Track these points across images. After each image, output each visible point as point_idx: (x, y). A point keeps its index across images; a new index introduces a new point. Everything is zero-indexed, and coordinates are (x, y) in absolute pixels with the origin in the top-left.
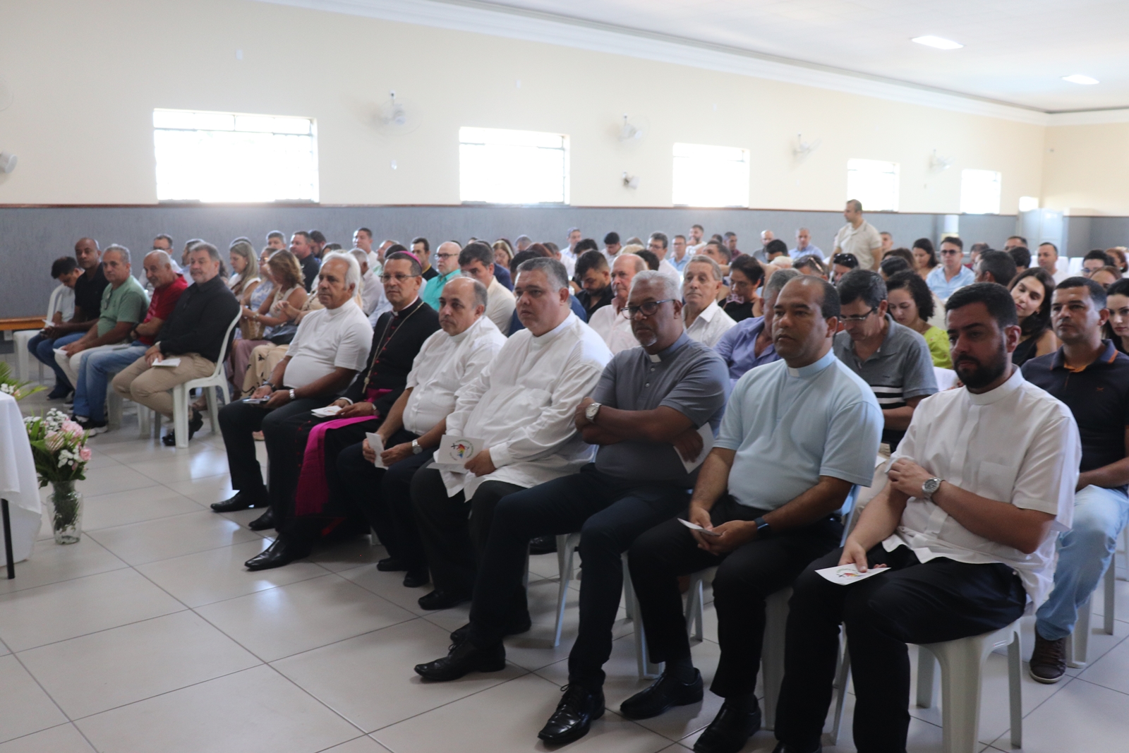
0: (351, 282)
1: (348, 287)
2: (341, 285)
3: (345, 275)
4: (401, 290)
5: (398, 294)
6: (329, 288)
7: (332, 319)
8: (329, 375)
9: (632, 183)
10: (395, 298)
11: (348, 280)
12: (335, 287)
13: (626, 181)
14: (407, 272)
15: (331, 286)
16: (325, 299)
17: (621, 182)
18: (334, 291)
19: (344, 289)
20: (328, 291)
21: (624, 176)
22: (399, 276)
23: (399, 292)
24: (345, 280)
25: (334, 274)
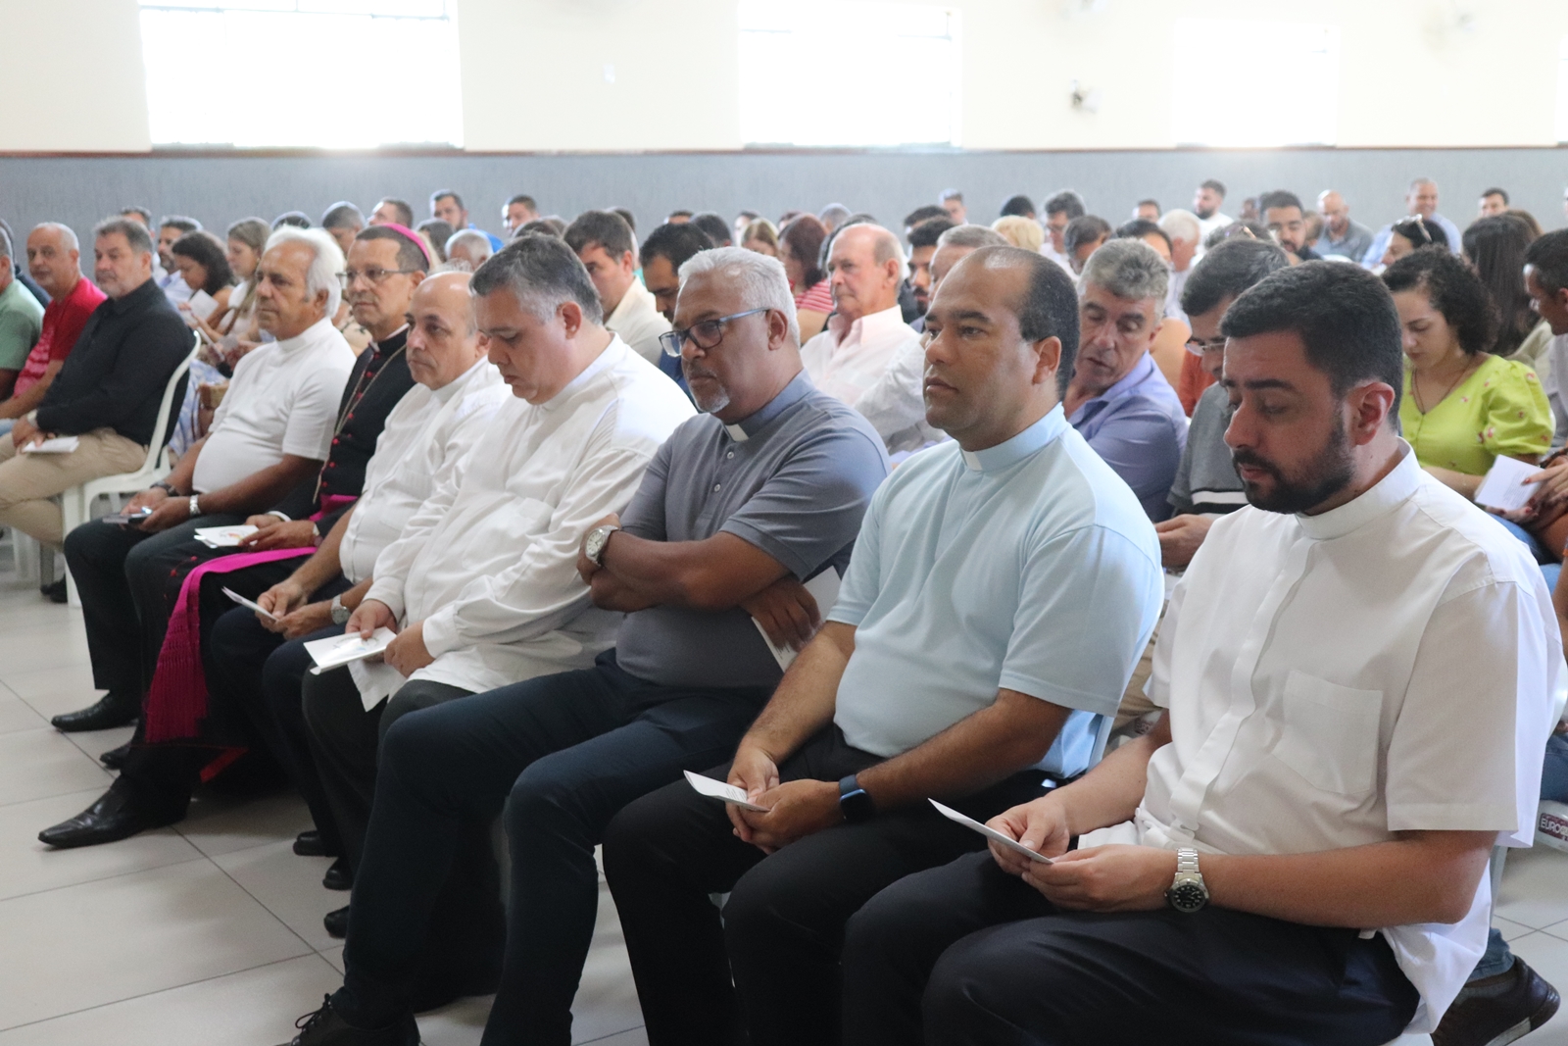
0: (320, 286)
1: (313, 296)
2: (298, 292)
3: (306, 272)
4: (377, 300)
5: (372, 308)
6: (273, 297)
7: (284, 362)
8: (273, 467)
9: (1087, 102)
10: (366, 316)
11: (311, 283)
12: (286, 296)
13: (1078, 98)
14: (390, 263)
15: (278, 294)
16: (267, 318)
17: (1068, 101)
18: (284, 304)
19: (305, 300)
20: (272, 303)
21: (1072, 89)
22: (372, 272)
23: (375, 304)
24: (306, 281)
25: (285, 271)
